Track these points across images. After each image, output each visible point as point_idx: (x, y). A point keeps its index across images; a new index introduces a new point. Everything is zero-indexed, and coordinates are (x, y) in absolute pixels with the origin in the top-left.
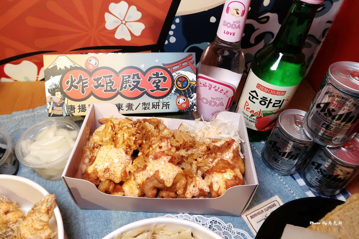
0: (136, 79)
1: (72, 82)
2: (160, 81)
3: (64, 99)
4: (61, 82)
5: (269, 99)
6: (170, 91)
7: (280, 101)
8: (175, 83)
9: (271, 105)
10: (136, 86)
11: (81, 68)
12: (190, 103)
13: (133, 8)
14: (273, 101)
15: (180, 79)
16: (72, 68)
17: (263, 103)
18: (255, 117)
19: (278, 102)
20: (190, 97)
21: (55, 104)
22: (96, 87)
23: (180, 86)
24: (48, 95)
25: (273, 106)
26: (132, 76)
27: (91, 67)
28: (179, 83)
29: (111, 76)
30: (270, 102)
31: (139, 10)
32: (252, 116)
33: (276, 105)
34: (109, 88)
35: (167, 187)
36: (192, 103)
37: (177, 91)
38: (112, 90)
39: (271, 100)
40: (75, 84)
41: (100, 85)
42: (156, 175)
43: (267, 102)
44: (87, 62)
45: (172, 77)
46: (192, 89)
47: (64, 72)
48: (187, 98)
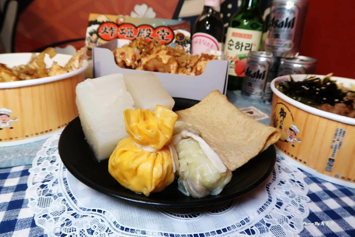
0: (149, 32)
1: (106, 29)
2: (164, 35)
3: (97, 39)
4: (98, 29)
5: (241, 43)
6: (172, 41)
7: (249, 44)
8: (175, 36)
9: (243, 48)
10: (148, 36)
11: (113, 23)
12: (186, 50)
13: (151, 10)
14: (245, 45)
15: (179, 35)
16: (107, 22)
17: (237, 47)
18: (233, 63)
19: (248, 45)
20: (185, 46)
21: (91, 41)
22: (121, 34)
23: (179, 38)
24: (88, 35)
25: (245, 49)
26: (146, 30)
27: (119, 23)
28: (178, 37)
29: (132, 28)
30: (242, 46)
31: (155, 11)
32: (232, 62)
33: (247, 48)
34: (129, 35)
35: (164, 64)
36: (187, 50)
37: (176, 42)
38: (131, 37)
39: (242, 43)
40: (107, 31)
41: (123, 33)
42: (157, 58)
43: (240, 46)
44: (117, 20)
45: (173, 33)
46: (187, 41)
47: (101, 24)
48: (183, 46)
